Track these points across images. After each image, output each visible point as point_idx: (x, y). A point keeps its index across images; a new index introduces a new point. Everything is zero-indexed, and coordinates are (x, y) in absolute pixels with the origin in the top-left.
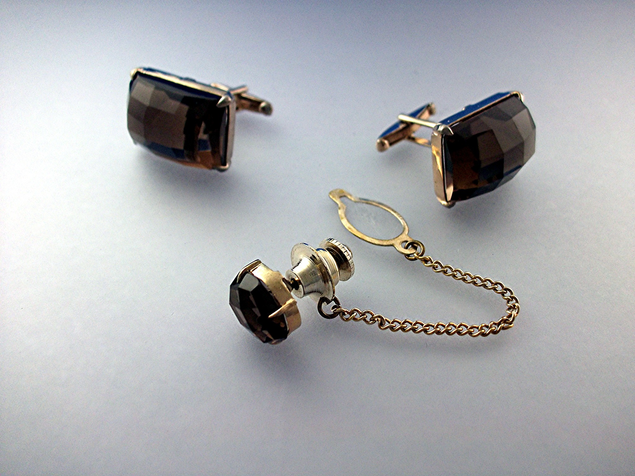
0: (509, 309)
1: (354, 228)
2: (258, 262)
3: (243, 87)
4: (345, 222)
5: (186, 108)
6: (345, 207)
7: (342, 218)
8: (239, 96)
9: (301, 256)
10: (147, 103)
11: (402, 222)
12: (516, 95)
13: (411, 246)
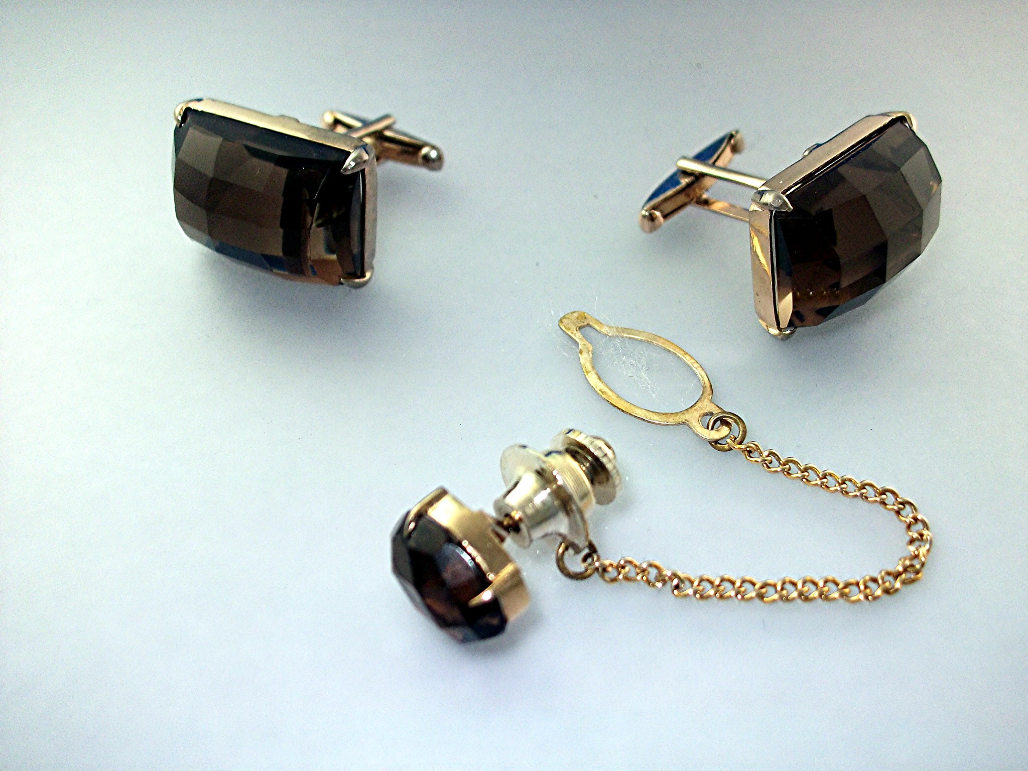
0: (912, 541)
1: (611, 390)
2: (442, 493)
3: (386, 117)
4: (593, 379)
5: (283, 172)
6: (591, 349)
7: (588, 372)
8: (379, 136)
9: (520, 471)
10: (210, 172)
11: (699, 372)
12: (902, 119)
13: (719, 422)
